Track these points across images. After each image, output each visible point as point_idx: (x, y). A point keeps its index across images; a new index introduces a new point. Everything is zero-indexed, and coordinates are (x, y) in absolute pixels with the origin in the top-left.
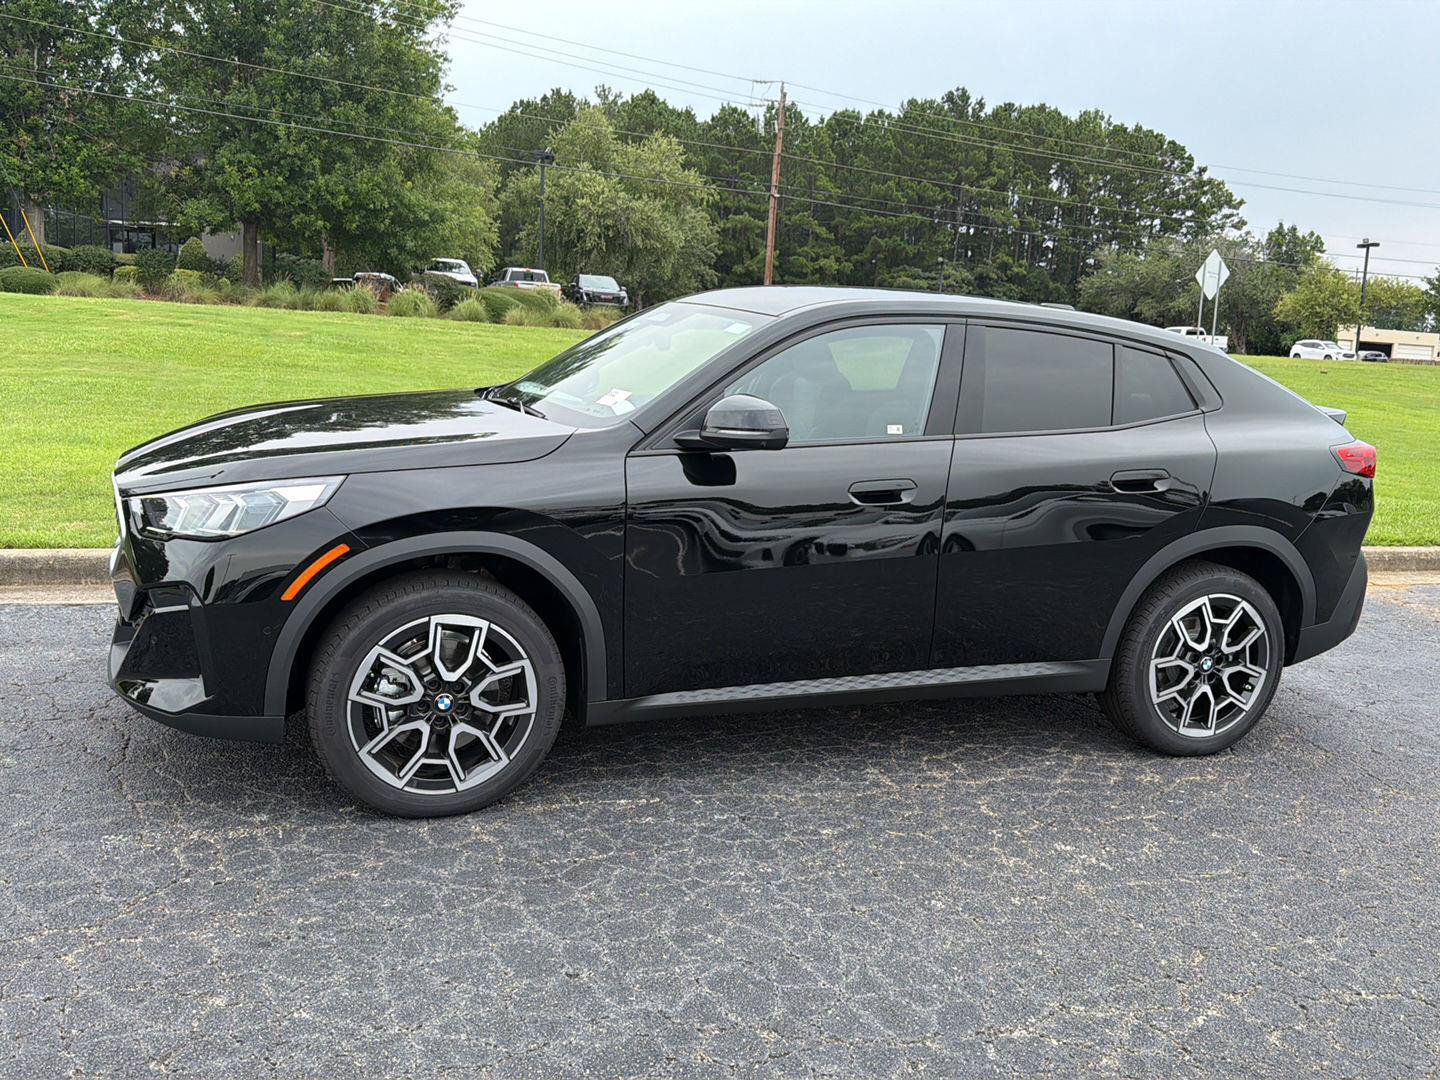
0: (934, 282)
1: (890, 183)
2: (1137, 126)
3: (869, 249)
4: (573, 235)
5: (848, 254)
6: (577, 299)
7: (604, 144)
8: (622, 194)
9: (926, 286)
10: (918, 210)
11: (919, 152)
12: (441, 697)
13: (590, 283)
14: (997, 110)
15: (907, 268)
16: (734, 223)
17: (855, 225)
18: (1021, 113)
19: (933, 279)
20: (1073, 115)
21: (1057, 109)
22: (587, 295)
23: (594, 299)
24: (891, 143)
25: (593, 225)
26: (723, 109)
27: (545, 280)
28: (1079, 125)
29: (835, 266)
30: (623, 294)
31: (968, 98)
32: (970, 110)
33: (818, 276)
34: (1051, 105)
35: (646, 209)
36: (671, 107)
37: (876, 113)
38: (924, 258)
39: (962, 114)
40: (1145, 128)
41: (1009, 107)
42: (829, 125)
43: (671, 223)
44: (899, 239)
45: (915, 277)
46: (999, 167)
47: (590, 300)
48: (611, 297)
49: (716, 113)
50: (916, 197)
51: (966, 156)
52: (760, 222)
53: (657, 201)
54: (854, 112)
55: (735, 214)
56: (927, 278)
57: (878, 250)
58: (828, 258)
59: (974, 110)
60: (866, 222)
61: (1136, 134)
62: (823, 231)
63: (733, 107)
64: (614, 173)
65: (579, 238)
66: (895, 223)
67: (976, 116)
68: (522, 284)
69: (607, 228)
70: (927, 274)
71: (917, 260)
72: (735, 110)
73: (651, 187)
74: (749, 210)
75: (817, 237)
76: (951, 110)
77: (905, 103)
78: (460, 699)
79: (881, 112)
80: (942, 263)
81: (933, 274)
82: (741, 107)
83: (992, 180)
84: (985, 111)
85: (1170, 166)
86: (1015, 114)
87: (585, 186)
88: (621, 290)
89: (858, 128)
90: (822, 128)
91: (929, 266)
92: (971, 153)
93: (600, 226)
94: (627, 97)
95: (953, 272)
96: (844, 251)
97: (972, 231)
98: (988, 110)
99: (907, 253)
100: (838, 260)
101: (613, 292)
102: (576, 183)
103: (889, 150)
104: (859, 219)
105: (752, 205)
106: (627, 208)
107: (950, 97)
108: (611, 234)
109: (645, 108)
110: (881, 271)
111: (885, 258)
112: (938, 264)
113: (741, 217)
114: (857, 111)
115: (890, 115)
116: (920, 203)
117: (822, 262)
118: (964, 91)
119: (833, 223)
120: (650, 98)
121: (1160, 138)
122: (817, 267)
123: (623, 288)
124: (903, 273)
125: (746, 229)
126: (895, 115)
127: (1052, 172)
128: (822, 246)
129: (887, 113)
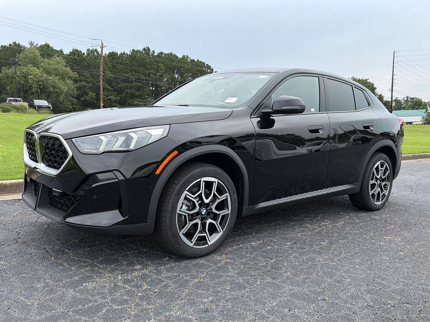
0: (145, 103)
1: (129, 74)
2: (198, 60)
3: (124, 93)
4: (28, 88)
5: (118, 95)
6: (34, 107)
7: (37, 59)
8: (45, 75)
9: (143, 104)
10: (138, 82)
11: (137, 65)
12: (203, 210)
13: (37, 102)
14: (159, 54)
15: (137, 99)
16: (80, 85)
17: (119, 86)
18: (165, 55)
19: (145, 102)
20: (180, 56)
21: (175, 54)
22: (37, 106)
23: (40, 107)
24: (128, 62)
25: (35, 84)
26: (73, 50)
27: (22, 102)
28: (182, 59)
29: (115, 98)
30: (50, 106)
31: (150, 50)
32: (151, 53)
33: (109, 101)
34: (174, 53)
35: (53, 79)
36: (54, 49)
37: (123, 53)
38: (142, 96)
39: (148, 54)
40: (200, 60)
41: (162, 53)
42: (108, 56)
43: (62, 84)
44: (133, 90)
45: (139, 102)
46: (161, 70)
47: (39, 108)
48: (46, 107)
49: (71, 51)
50: (137, 78)
51: (151, 66)
52: (89, 85)
53: (57, 77)
54: (115, 52)
55: (80, 82)
56: (143, 102)
57: (127, 93)
58: (112, 96)
59: (152, 53)
60: (123, 85)
61: (198, 62)
62: (109, 88)
63: (77, 49)
64: (41, 68)
65: (30, 89)
66: (132, 85)
67: (152, 55)
68: (13, 103)
69: (40, 85)
70: (143, 101)
71: (140, 97)
72: (77, 50)
73: (54, 72)
74: (84, 81)
75: (107, 89)
76: (145, 53)
77: (131, 50)
78: (208, 210)
79: (124, 53)
80: (147, 98)
81: (145, 101)
82: (79, 49)
83: (159, 74)
84: (155, 54)
85: (207, 71)
86: (163, 55)
87: (31, 72)
88: (49, 104)
89: (117, 57)
90: (106, 57)
91: (143, 98)
92: (152, 66)
93: (37, 85)
94: (39, 45)
95: (151, 100)
96: (116, 94)
97: (154, 89)
98: (156, 54)
99: (136, 94)
100: (115, 96)
101: (46, 105)
102: (28, 71)
103: (128, 64)
104: (120, 84)
105: (86, 79)
106: (47, 79)
107: (144, 49)
108: (41, 87)
109: (46, 48)
110: (129, 100)
111: (130, 96)
112: (146, 98)
113: (82, 83)
114: (116, 52)
115: (127, 54)
116: (138, 80)
117: (110, 97)
118: (148, 48)
119: (112, 85)
120: (47, 46)
121: (204, 63)
122: (109, 98)
123: (50, 104)
124: (136, 100)
125: (84, 87)
126: (128, 54)
127: (175, 72)
128: (109, 92)
129: (126, 53)
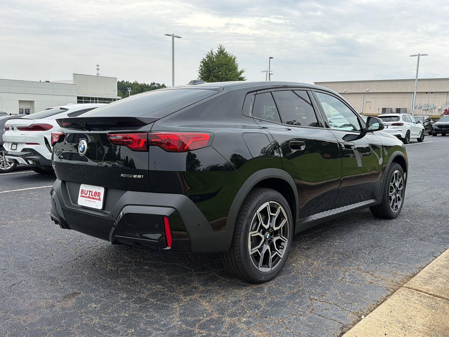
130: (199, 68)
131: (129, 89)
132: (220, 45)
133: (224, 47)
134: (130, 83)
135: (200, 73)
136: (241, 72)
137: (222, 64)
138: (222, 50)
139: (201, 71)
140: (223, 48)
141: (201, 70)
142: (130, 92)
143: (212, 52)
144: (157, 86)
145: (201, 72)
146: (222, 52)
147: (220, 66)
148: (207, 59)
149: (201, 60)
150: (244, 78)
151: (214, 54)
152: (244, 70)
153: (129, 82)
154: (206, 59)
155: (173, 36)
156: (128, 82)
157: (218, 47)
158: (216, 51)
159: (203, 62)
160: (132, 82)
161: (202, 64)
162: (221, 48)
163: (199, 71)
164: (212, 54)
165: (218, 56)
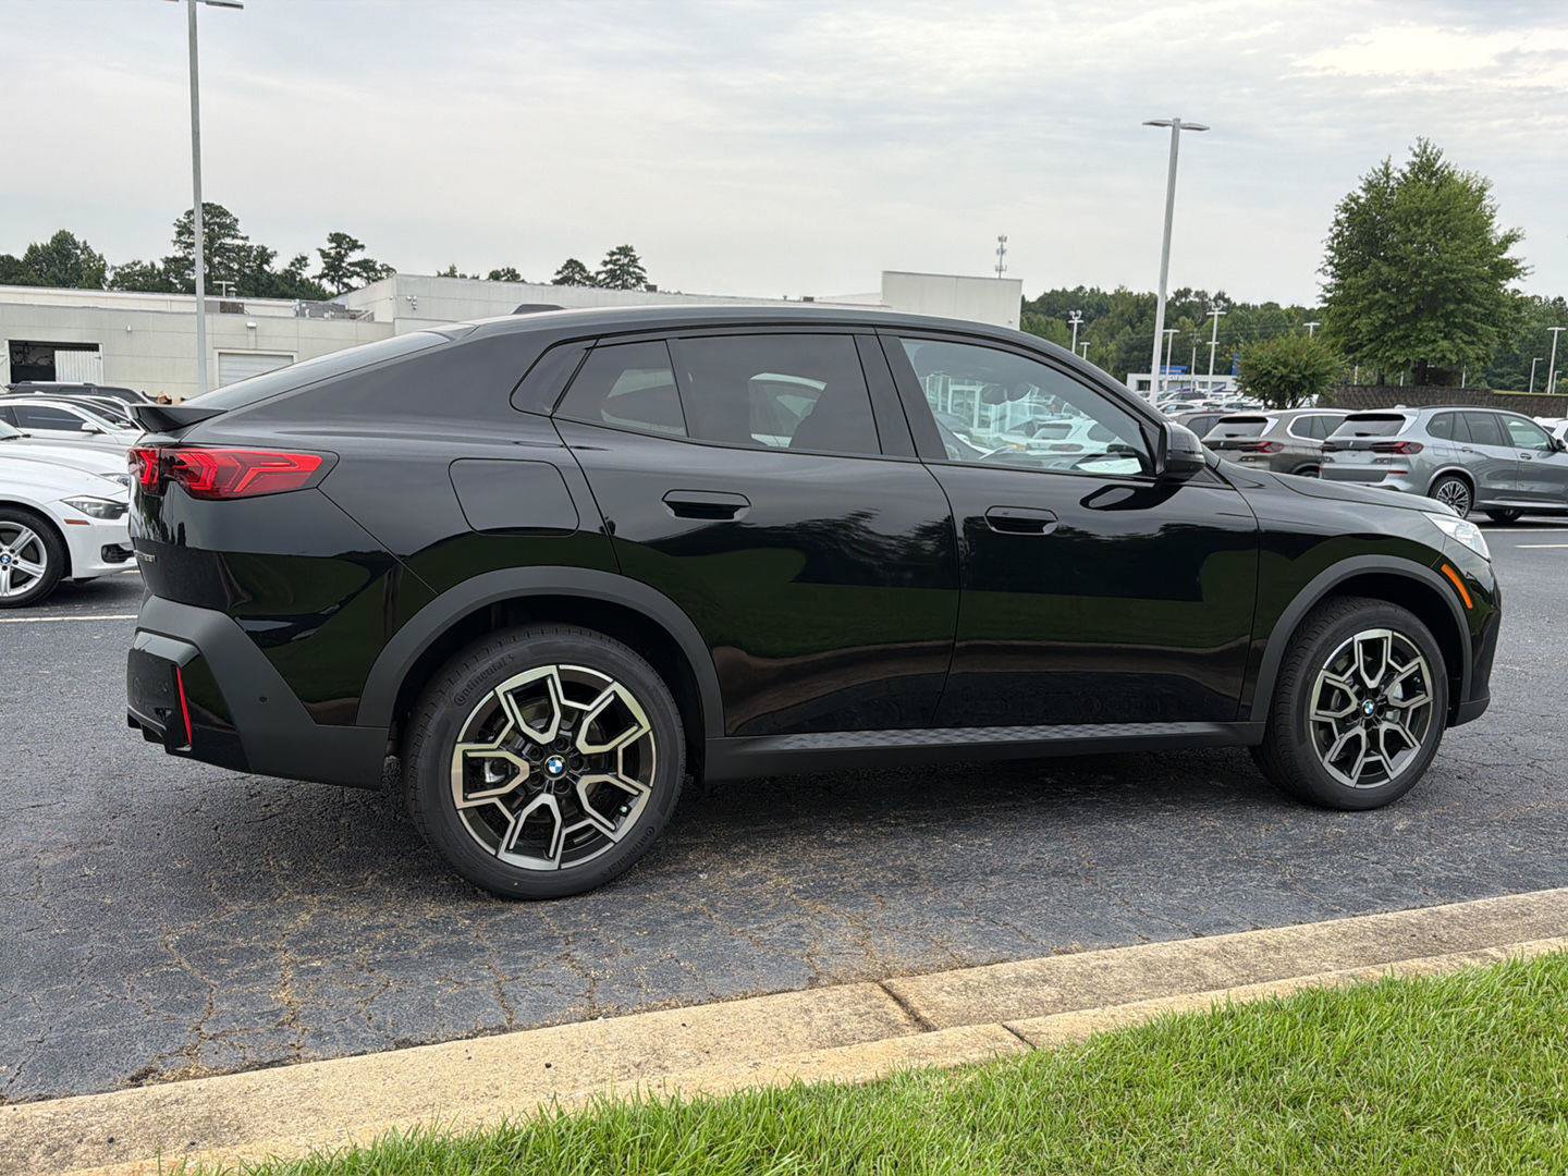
130: (1331, 230)
131: (1076, 315)
132: (1420, 140)
133: (1439, 146)
134: (1105, 293)
135: (1331, 248)
136: (1510, 239)
137: (1418, 211)
138: (1428, 160)
139: (1336, 241)
140: (1435, 151)
141: (1337, 236)
142: (1079, 324)
143: (1387, 168)
144: (1197, 300)
145: (1339, 243)
146: (1426, 167)
147: (1412, 221)
148: (1363, 194)
149: (1340, 198)
150: (1517, 262)
151: (1397, 175)
152: (1520, 233)
153: (1101, 292)
154: (1359, 197)
155: (1177, 126)
156: (1098, 290)
157: (1411, 149)
158: (1401, 164)
159: (1346, 209)
160: (1110, 292)
161: (1342, 216)
162: (1425, 152)
163: (1330, 243)
164: (1387, 175)
165: (1407, 183)
